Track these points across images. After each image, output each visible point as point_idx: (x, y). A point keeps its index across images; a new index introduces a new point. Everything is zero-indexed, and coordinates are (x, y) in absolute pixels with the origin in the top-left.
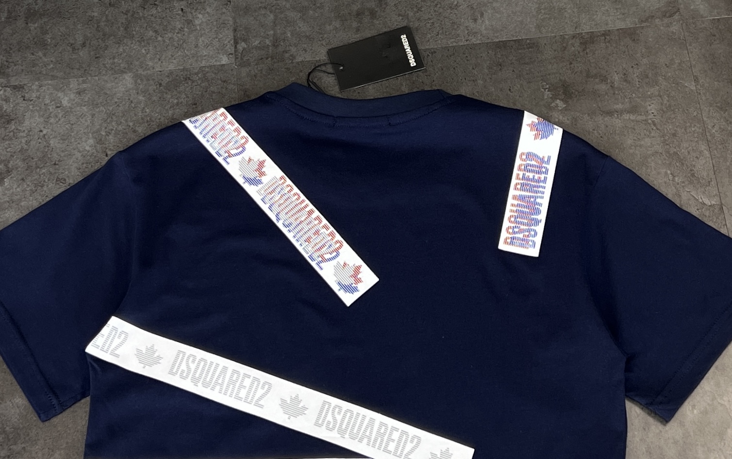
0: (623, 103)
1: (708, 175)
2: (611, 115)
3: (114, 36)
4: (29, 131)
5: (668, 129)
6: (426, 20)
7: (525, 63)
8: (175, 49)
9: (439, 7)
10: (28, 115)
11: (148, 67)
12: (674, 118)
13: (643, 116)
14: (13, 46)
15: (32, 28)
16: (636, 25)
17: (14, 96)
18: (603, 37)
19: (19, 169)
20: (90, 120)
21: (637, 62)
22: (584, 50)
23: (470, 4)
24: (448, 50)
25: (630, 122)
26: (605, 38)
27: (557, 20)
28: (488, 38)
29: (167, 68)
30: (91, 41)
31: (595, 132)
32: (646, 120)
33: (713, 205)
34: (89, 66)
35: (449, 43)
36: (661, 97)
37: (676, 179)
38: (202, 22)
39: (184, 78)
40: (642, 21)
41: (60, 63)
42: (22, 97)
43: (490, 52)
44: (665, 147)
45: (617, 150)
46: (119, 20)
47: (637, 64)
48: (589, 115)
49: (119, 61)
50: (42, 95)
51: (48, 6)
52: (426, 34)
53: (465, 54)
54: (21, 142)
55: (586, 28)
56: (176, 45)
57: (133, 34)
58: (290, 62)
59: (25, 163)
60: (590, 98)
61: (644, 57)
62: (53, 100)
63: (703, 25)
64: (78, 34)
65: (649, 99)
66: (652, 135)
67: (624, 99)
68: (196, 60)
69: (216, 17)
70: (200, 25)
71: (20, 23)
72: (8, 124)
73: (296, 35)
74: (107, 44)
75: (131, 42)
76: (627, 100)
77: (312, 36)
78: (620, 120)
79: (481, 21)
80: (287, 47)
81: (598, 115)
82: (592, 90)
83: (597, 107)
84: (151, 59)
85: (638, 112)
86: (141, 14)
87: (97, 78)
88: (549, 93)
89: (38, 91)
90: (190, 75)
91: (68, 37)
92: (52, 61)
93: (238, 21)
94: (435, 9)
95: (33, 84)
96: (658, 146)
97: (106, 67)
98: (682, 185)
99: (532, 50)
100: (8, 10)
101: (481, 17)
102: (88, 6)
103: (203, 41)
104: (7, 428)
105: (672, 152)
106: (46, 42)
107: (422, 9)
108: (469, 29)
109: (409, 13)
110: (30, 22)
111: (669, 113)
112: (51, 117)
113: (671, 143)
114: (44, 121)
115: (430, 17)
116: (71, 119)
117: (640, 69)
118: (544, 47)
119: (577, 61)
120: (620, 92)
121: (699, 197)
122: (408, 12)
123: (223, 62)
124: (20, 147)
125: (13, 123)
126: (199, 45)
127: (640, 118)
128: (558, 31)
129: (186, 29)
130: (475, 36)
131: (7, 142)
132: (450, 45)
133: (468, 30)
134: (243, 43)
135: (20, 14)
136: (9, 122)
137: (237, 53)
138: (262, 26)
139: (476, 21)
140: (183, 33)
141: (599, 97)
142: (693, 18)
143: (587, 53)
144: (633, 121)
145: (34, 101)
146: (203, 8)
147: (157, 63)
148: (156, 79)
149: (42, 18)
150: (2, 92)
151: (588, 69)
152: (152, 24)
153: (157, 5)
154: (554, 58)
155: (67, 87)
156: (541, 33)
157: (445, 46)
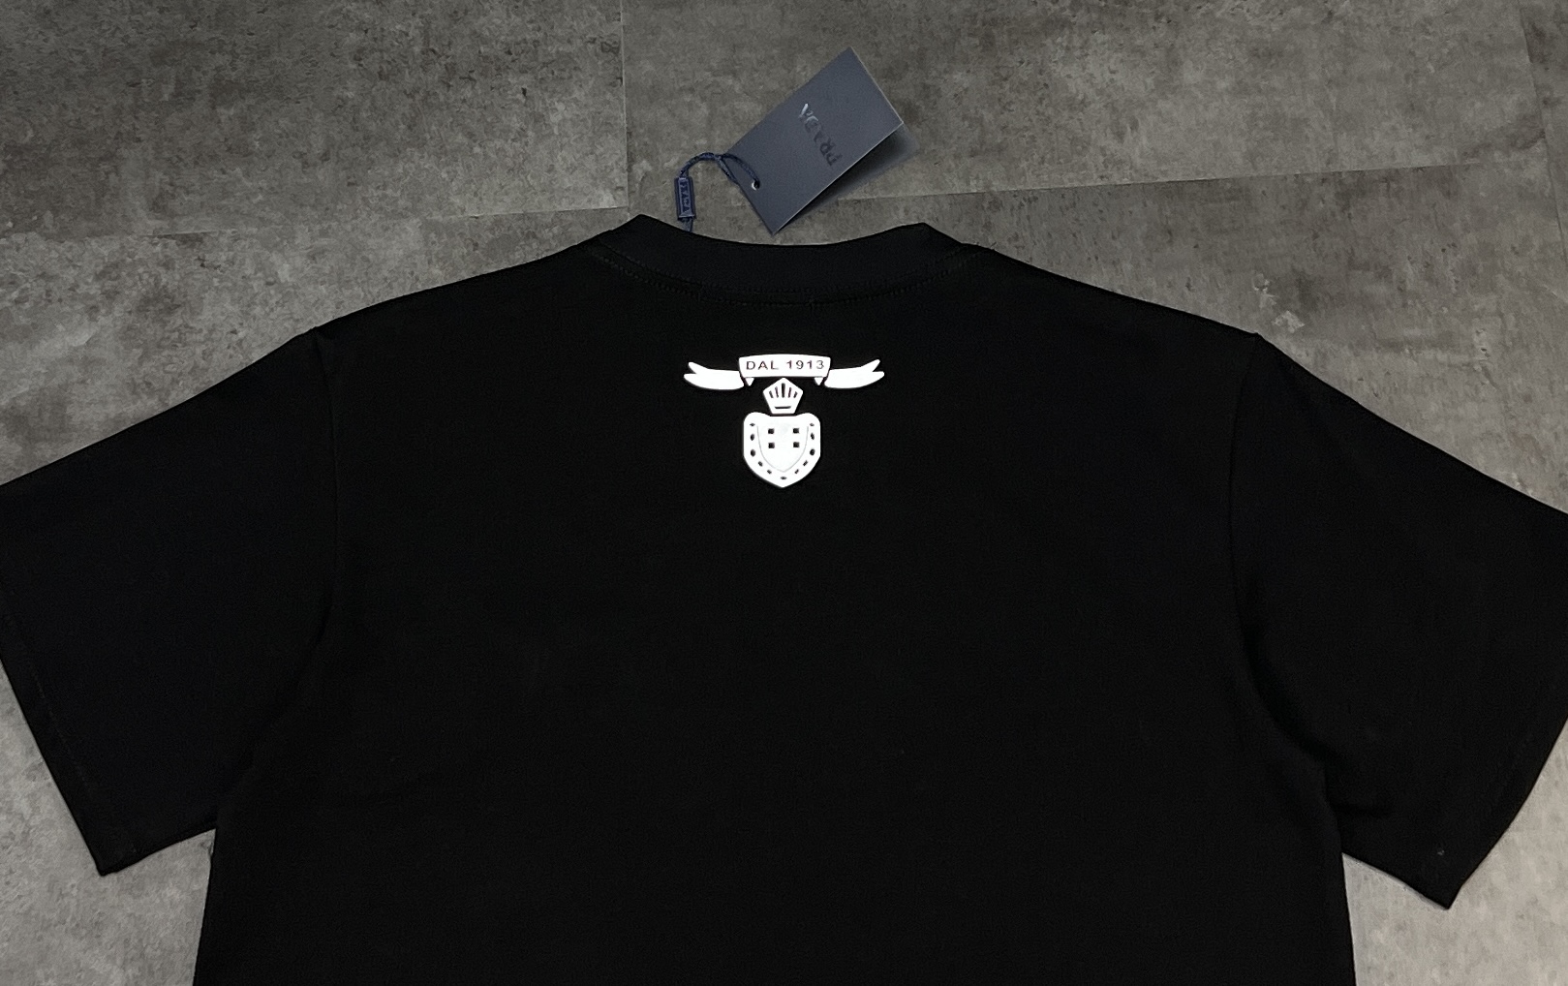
0: (1422, 327)
2: (1397, 349)
3: (387, 140)
4: (211, 331)
5: (1515, 384)
6: (1018, 130)
7: (1221, 231)
8: (508, 172)
9: (1048, 105)
10: (208, 297)
11: (452, 209)
12: (1528, 362)
13: (1464, 354)
14: (185, 152)
15: (223, 118)
16: (1454, 161)
17: (184, 257)
18: (1385, 185)
21: (1453, 241)
22: (1343, 211)
23: (1109, 101)
24: (1063, 196)
25: (1436, 367)
26: (1389, 186)
27: (1291, 143)
28: (1146, 175)
29: (491, 211)
30: (340, 148)
31: (1364, 383)
32: (1468, 365)
34: (335, 200)
35: (1066, 181)
36: (1501, 316)
38: (564, 120)
39: (523, 233)
40: (1466, 153)
41: (277, 193)
42: (199, 259)
43: (1150, 203)
44: (1508, 422)
46: (398, 106)
47: (1454, 245)
48: (1351, 347)
49: (396, 192)
50: (239, 258)
51: (256, 74)
52: (1019, 160)
53: (1097, 206)
54: (194, 354)
55: (1350, 163)
56: (510, 164)
57: (425, 139)
58: (739, 204)
60: (1354, 312)
61: (1469, 230)
62: (260, 270)
64: (315, 133)
65: (1477, 319)
66: (1483, 395)
67: (1425, 318)
68: (549, 199)
69: (592, 109)
70: (559, 125)
71: (201, 106)
72: (169, 314)
74: (372, 156)
75: (419, 155)
76: (1430, 320)
78: (1416, 360)
79: (1132, 138)
81: (1371, 349)
82: (1358, 294)
83: (1367, 332)
84: (459, 192)
85: (1453, 346)
86: (442, 98)
87: (349, 227)
88: (1271, 296)
89: (230, 249)
90: (536, 229)
91: (291, 138)
92: (261, 188)
93: (635, 115)
95: (221, 234)
96: (1491, 420)
97: (367, 204)
99: (1236, 203)
100: (177, 77)
101: (1132, 129)
102: (337, 76)
103: (564, 159)
104: (149, 950)
105: (1521, 434)
106: (250, 148)
107: (1013, 107)
108: (1108, 153)
109: (984, 113)
110: (220, 105)
111: (1518, 352)
112: (255, 304)
113: (1519, 415)
114: (242, 311)
115: (1028, 124)
116: (294, 311)
117: (1458, 256)
118: (1262, 198)
119: (1329, 231)
120: (1417, 301)
122: (981, 111)
123: (604, 205)
124: (192, 362)
125: (179, 313)
126: (557, 166)
127: (1457, 359)
128: (1291, 166)
130: (1119, 169)
131: (163, 354)
132: (1068, 185)
133: (1105, 155)
134: (644, 162)
135: (200, 88)
136: (170, 310)
137: (632, 183)
138: (685, 128)
139: (1122, 138)
140: (524, 140)
141: (1373, 309)
143: (1350, 214)
144: (1442, 364)
145: (221, 268)
146: (566, 91)
147: (470, 200)
148: (467, 233)
149: (243, 98)
150: (158, 248)
151: (1352, 250)
152: (463, 118)
153: (475, 80)
154: (1281, 223)
155: (288, 242)
156: (1255, 168)
157: (1056, 186)
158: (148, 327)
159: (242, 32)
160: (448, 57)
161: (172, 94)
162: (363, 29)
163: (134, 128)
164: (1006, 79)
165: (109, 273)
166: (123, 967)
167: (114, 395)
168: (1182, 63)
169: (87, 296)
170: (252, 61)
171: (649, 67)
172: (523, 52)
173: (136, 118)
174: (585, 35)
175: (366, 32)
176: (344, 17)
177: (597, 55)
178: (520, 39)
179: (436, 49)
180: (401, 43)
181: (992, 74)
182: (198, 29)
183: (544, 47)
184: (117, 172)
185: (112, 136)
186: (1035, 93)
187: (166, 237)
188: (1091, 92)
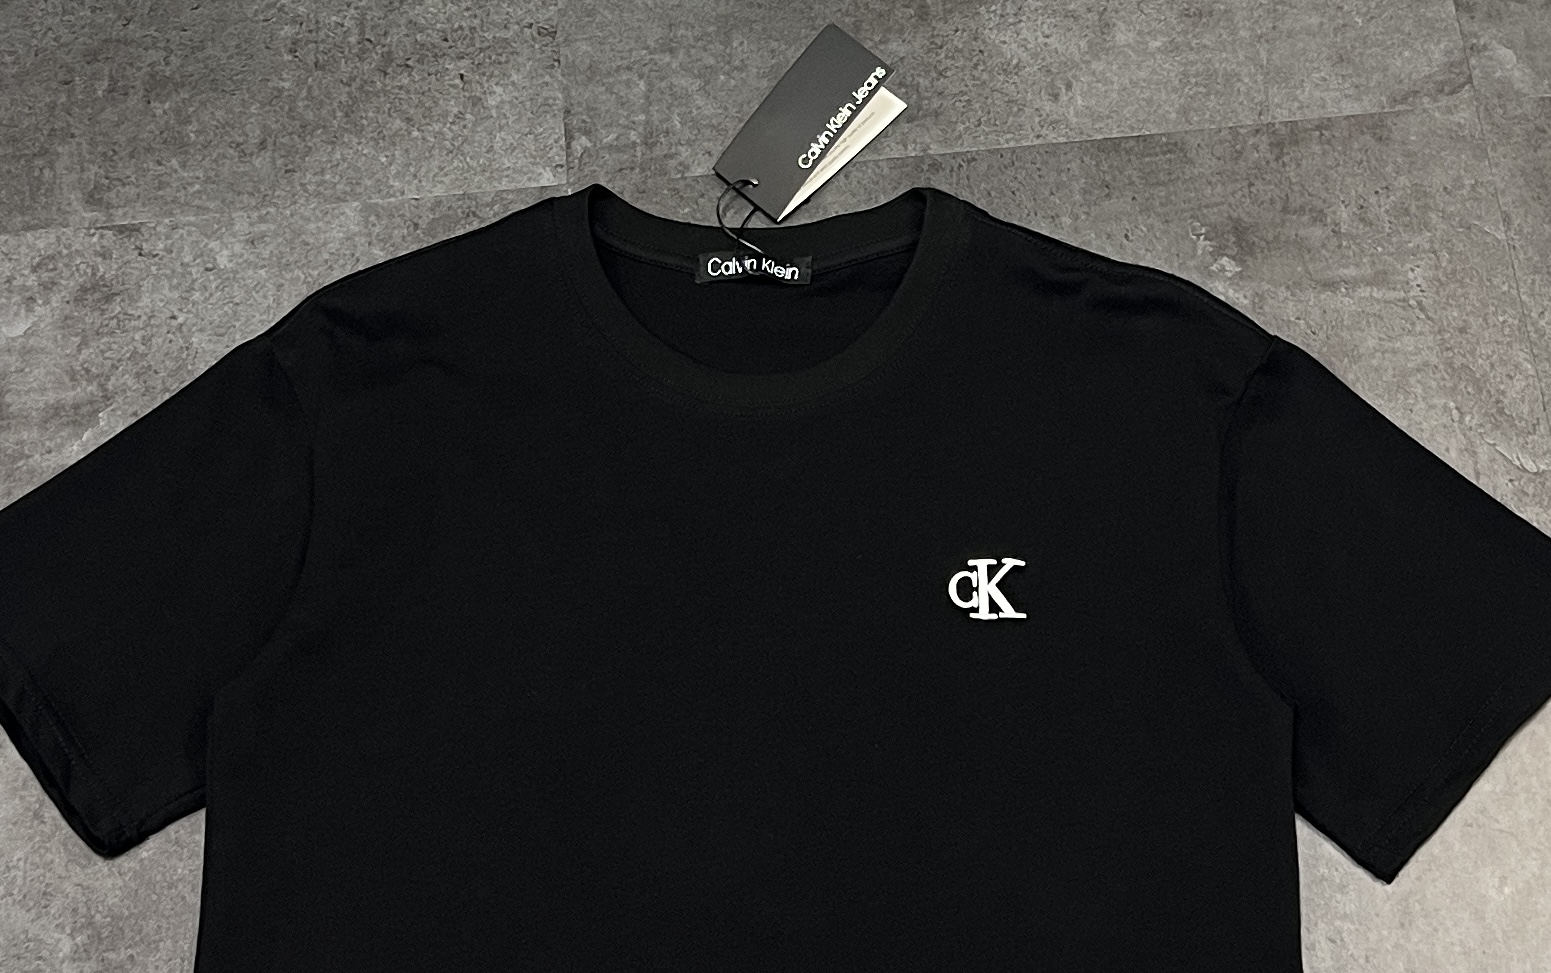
0: (1357, 265)
1: (1532, 411)
2: (1333, 289)
3: (324, 127)
4: (150, 318)
5: (1450, 318)
6: (955, 95)
7: (1158, 184)
8: (447, 155)
9: (983, 71)
10: (146, 285)
11: (391, 192)
12: (1463, 295)
13: (1399, 291)
14: (120, 146)
15: (159, 112)
16: (1383, 108)
17: (121, 246)
18: (1318, 133)
19: (129, 394)
20: (273, 295)
21: (1385, 184)
22: (1277, 160)
23: (1044, 64)
24: (1002, 156)
25: (1372, 305)
26: (1322, 135)
27: (1223, 98)
28: (1082, 133)
29: (431, 192)
30: (277, 137)
31: (1302, 322)
32: (1404, 300)
33: (1544, 471)
34: (273, 188)
35: (1002, 141)
36: (1434, 252)
37: (1468, 418)
38: (502, 102)
39: (463, 213)
40: (1395, 101)
41: (214, 183)
42: (137, 248)
43: (1087, 159)
44: (1445, 353)
45: (1346, 360)
46: (334, 96)
47: (1387, 188)
48: (1288, 287)
49: (334, 177)
50: (176, 245)
51: (190, 68)
52: (956, 123)
53: (1035, 164)
54: (133, 339)
55: (1282, 114)
56: (452, 148)
57: (363, 125)
58: (679, 176)
59: (141, 382)
60: (1290, 255)
61: (1401, 173)
62: (199, 256)
63: (1520, 111)
64: (252, 123)
65: (1412, 257)
66: (1418, 329)
67: (1361, 259)
68: (489, 178)
69: (531, 91)
70: (497, 107)
71: (134, 101)
72: (107, 302)
73: (691, 124)
74: (310, 144)
75: (357, 140)
76: (1365, 260)
77: (723, 126)
78: (1352, 298)
79: (1066, 98)
80: (673, 148)
81: (1307, 289)
82: (1294, 237)
83: (1303, 273)
84: (397, 175)
85: (1388, 283)
86: (378, 84)
87: (288, 212)
88: (1208, 243)
89: (168, 238)
90: (476, 208)
91: (228, 129)
92: (198, 178)
93: (573, 95)
94: (975, 73)
95: (158, 223)
96: (1427, 352)
97: (306, 191)
98: (1479, 431)
99: (1173, 156)
100: (111, 73)
101: (1067, 90)
102: (272, 67)
103: (504, 140)
104: (98, 917)
105: (1457, 364)
106: (186, 139)
107: (949, 74)
108: (1043, 113)
109: (921, 80)
110: (155, 100)
111: (1453, 286)
112: (193, 289)
113: (1455, 347)
114: (181, 297)
115: (964, 89)
116: (235, 294)
117: (1392, 198)
118: (1197, 151)
119: (1264, 179)
120: (1352, 242)
121: (1515, 456)
122: (917, 78)
123: (544, 183)
124: (131, 347)
125: (118, 301)
126: (495, 148)
127: (1392, 295)
128: (1225, 118)
129: (468, 116)
130: (1054, 128)
131: (103, 341)
132: (1006, 146)
133: (1041, 116)
134: (583, 138)
135: (134, 84)
136: (109, 298)
137: (570, 159)
138: (623, 104)
139: (1056, 99)
140: (462, 123)
141: (1309, 252)
142: (1500, 96)
143: (1284, 165)
144: (1377, 300)
145: (159, 256)
146: (504, 75)
147: (409, 183)
148: (408, 215)
149: (176, 91)
150: (95, 239)
151: (1287, 196)
152: (401, 104)
153: (412, 67)
154: (1217, 174)
155: (227, 230)
156: (1191, 124)
157: (993, 147)
158: (86, 315)
159: (175, 28)
160: (384, 46)
161: (104, 91)
162: (297, 21)
163: (69, 125)
164: (941, 47)
165: (46, 264)
166: (72, 936)
167: (53, 383)
168: (1114, 25)
169: (24, 288)
170: (186, 56)
171: (584, 47)
172: (460, 39)
173: (70, 114)
174: (522, 20)
175: (301, 24)
176: (279, 11)
177: (534, 39)
178: (456, 26)
179: (373, 39)
180: (336, 34)
181: (928, 44)
182: (131, 27)
183: (481, 33)
184: (52, 168)
185: (45, 132)
186: (971, 60)
187: (102, 228)
188: (1025, 56)
